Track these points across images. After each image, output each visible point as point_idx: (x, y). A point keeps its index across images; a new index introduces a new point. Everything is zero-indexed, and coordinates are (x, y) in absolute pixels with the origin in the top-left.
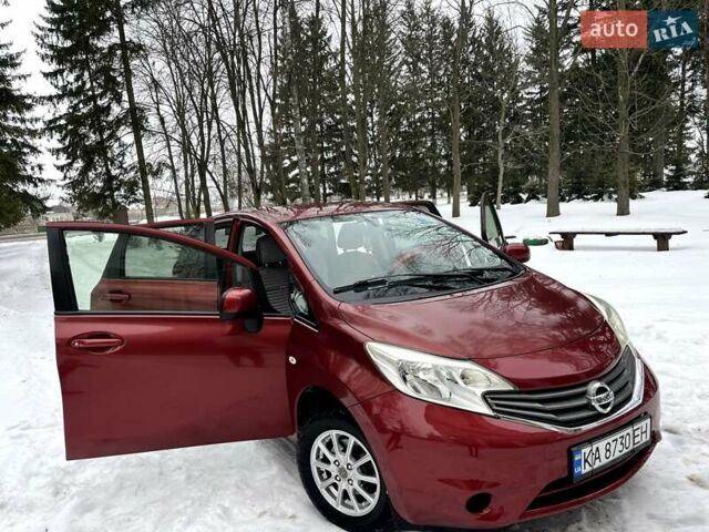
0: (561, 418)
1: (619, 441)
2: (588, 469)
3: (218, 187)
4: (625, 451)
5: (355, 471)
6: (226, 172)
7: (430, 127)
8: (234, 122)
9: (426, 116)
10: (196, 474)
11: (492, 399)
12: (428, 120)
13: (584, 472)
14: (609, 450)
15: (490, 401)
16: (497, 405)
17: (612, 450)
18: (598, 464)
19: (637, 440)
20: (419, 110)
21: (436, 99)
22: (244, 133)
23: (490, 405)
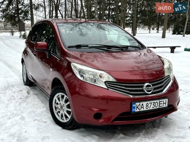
0: (131, 93)
1: (152, 104)
2: (138, 110)
3: (62, 16)
4: (155, 108)
5: (65, 107)
11: (108, 83)
13: (136, 111)
14: (148, 106)
15: (107, 84)
16: (109, 86)
17: (149, 106)
18: (142, 110)
19: (161, 105)
23: (107, 85)
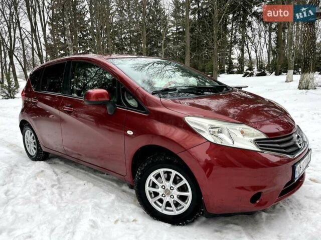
1: (305, 161)
3: (21, 64)
4: (306, 166)
5: (175, 190)
6: (24, 56)
7: (129, 42)
8: (29, 29)
9: (127, 36)
10: (63, 205)
12: (128, 38)
13: (297, 176)
14: (303, 166)
15: (258, 144)
18: (300, 173)
19: (308, 161)
20: (125, 33)
21: (132, 29)
22: (35, 36)
